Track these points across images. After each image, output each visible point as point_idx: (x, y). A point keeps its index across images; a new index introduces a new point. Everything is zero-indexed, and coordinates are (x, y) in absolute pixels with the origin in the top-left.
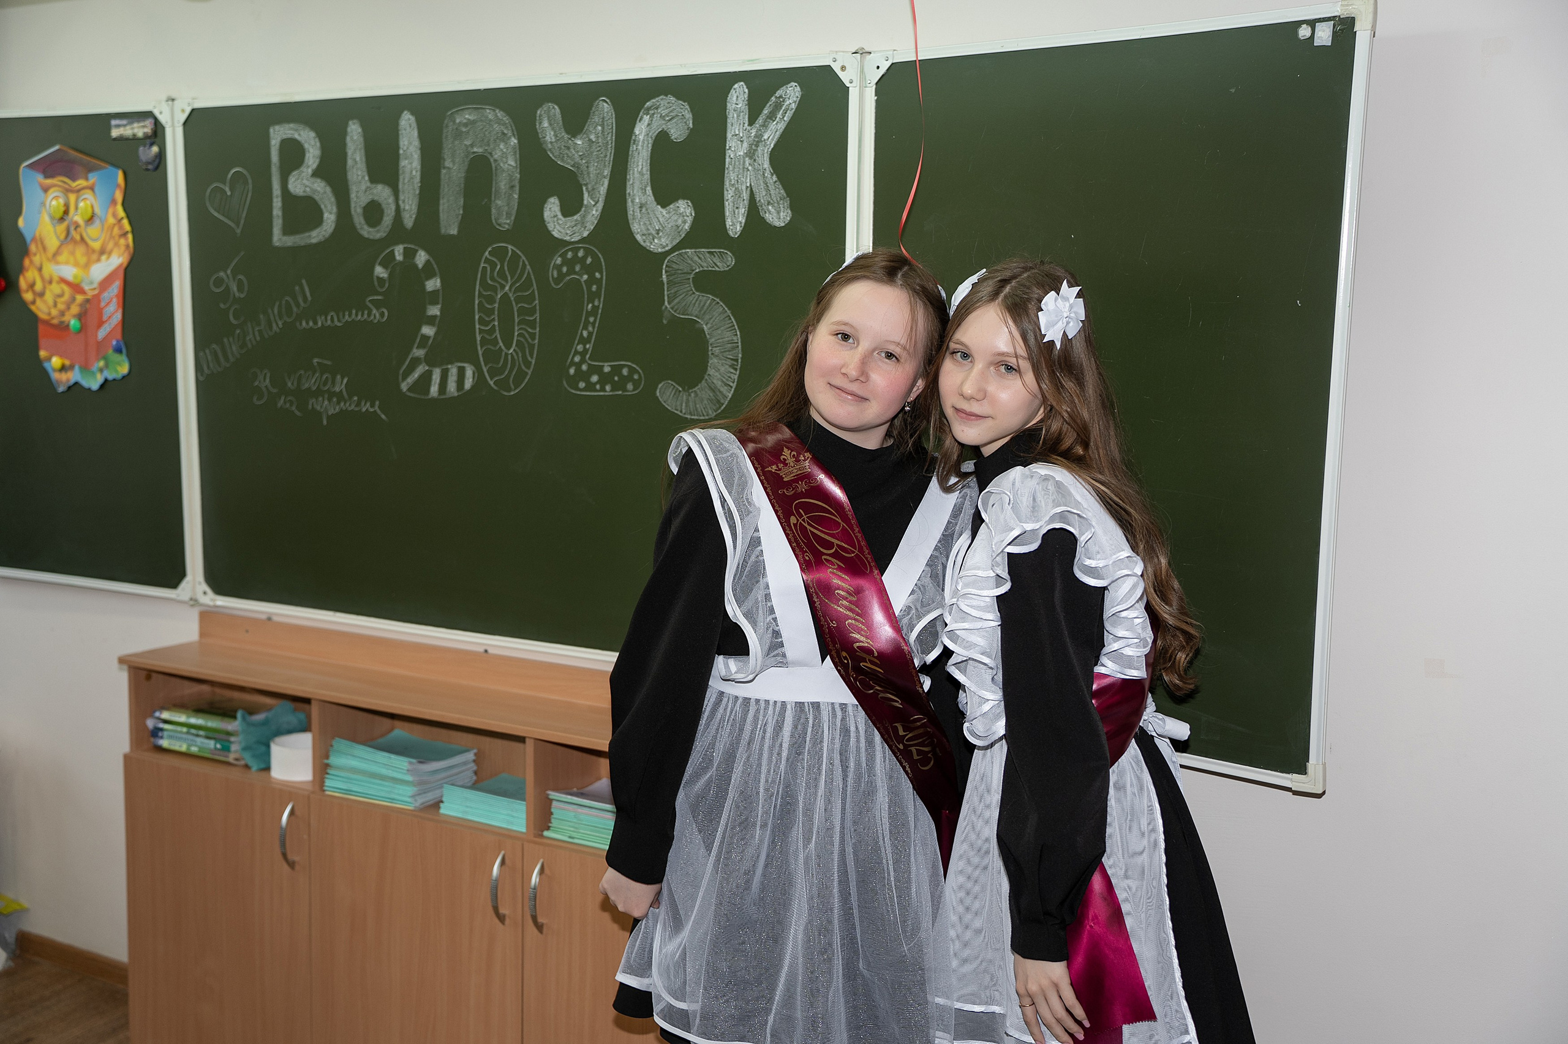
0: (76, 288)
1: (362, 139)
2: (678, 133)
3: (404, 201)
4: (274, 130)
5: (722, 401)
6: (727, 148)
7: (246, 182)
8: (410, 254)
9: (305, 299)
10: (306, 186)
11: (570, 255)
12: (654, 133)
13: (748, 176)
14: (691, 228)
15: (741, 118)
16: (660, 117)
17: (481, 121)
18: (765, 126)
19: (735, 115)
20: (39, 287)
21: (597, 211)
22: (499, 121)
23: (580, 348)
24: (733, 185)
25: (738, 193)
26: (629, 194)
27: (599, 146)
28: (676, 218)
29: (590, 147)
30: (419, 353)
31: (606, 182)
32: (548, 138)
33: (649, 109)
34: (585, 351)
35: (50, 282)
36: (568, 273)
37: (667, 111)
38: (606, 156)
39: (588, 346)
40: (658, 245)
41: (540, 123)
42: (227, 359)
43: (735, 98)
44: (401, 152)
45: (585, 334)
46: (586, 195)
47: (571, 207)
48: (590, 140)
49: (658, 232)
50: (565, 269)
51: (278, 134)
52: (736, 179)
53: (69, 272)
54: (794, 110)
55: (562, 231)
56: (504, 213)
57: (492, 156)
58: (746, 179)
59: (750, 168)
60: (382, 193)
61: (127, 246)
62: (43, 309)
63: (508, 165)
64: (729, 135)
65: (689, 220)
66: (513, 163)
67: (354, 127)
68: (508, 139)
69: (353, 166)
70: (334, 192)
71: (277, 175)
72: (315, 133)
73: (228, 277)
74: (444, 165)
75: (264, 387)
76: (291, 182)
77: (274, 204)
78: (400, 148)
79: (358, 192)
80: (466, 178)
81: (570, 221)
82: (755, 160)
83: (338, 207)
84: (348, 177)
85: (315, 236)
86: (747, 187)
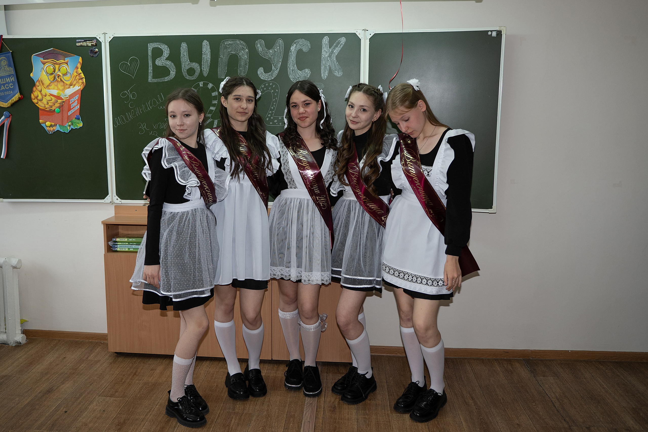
0: (58, 97)
1: (187, 48)
2: (305, 49)
3: (204, 68)
4: (150, 44)
6: (322, 54)
7: (137, 61)
8: (205, 85)
9: (162, 99)
10: (163, 63)
11: (267, 85)
12: (297, 49)
14: (310, 77)
15: (327, 46)
16: (299, 45)
17: (235, 44)
18: (334, 48)
19: (325, 45)
20: (40, 97)
21: (277, 71)
22: (241, 44)
23: (270, 112)
24: (324, 65)
25: (325, 67)
26: (288, 67)
27: (278, 53)
28: (304, 74)
29: (275, 53)
30: (210, 115)
31: (280, 63)
32: (259, 50)
33: (296, 42)
34: (272, 113)
35: (46, 96)
36: (266, 90)
37: (302, 43)
38: (280, 55)
39: (273, 112)
41: (257, 45)
42: (127, 120)
43: (325, 40)
44: (203, 53)
45: (272, 108)
46: (273, 67)
47: (268, 70)
48: (275, 51)
51: (151, 46)
52: (325, 63)
53: (55, 92)
54: (343, 45)
55: (264, 77)
56: (243, 72)
57: (238, 55)
58: (328, 63)
59: (329, 60)
60: (195, 65)
61: (83, 83)
62: (41, 105)
63: (244, 57)
64: (323, 51)
65: (309, 75)
66: (246, 57)
67: (184, 44)
68: (245, 50)
69: (183, 57)
70: (175, 65)
71: (151, 59)
72: (167, 46)
73: (128, 92)
74: (220, 57)
75: (143, 128)
76: (157, 61)
77: (149, 68)
78: (202, 51)
79: (185, 65)
80: (228, 61)
81: (267, 75)
82: (331, 58)
83: (176, 70)
84: (181, 60)
85: (167, 79)
86: (328, 65)
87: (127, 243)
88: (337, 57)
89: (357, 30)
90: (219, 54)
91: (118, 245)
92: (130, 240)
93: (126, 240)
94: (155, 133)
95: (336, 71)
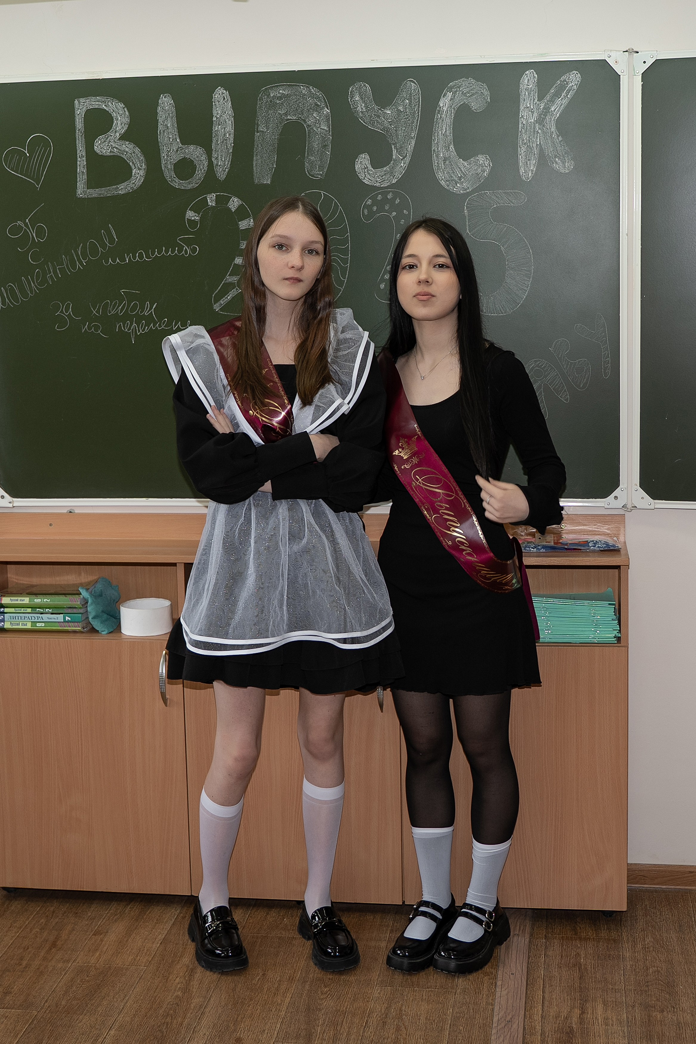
1: (174, 109)
2: (476, 105)
3: (217, 158)
4: (79, 102)
5: (518, 301)
6: (520, 116)
7: (47, 145)
8: (222, 201)
9: (111, 240)
10: (113, 148)
11: (379, 197)
12: (457, 104)
13: (538, 137)
14: (490, 175)
15: (532, 95)
16: (462, 93)
17: (295, 95)
18: (552, 101)
19: (527, 93)
21: (404, 163)
22: (312, 96)
24: (525, 144)
25: (530, 148)
26: (434, 151)
27: (407, 115)
28: (476, 168)
29: (399, 115)
30: (234, 279)
31: (413, 142)
32: (359, 109)
33: (451, 88)
36: (378, 211)
37: (468, 90)
38: (413, 122)
40: (458, 189)
41: (352, 97)
42: (24, 294)
43: (526, 81)
44: (214, 119)
46: (394, 152)
47: (381, 160)
48: (398, 110)
49: (460, 178)
50: (375, 208)
51: (82, 106)
52: (528, 139)
54: (575, 90)
55: (373, 179)
56: (317, 166)
57: (305, 122)
58: (537, 137)
59: (540, 131)
60: (195, 152)
63: (321, 129)
64: (522, 108)
65: (488, 169)
66: (325, 128)
67: (166, 99)
68: (321, 109)
69: (164, 131)
70: (143, 152)
71: (82, 139)
72: (124, 105)
73: (26, 225)
74: (257, 129)
75: (66, 315)
76: (97, 144)
77: (78, 163)
78: (213, 116)
79: (169, 152)
80: (279, 140)
81: (380, 172)
82: (544, 126)
83: (148, 164)
84: (159, 140)
85: (123, 188)
86: (537, 145)
87: (29, 610)
88: (559, 123)
89: (611, 51)
90: (256, 122)
91: (6, 613)
92: (35, 600)
93: (26, 600)
94: (97, 328)
95: (557, 159)
